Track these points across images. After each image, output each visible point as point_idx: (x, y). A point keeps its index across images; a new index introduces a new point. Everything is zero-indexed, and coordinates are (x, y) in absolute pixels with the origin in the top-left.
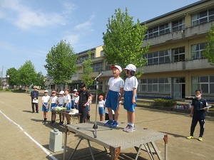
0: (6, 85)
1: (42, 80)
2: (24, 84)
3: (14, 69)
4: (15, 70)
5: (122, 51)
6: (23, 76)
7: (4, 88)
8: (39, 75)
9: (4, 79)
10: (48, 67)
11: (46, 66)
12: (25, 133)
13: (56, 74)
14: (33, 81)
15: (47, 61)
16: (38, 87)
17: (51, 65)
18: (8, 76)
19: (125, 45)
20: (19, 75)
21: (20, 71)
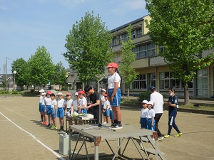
0: (12, 86)
1: (64, 75)
2: (37, 83)
3: (21, 61)
4: (23, 62)
5: (176, 26)
6: (35, 71)
7: (10, 89)
8: (58, 68)
9: (9, 75)
10: (70, 56)
11: (66, 55)
12: (38, 141)
13: (81, 66)
14: (50, 77)
15: (68, 47)
16: (57, 87)
17: (73, 52)
18: (15, 72)
19: (181, 15)
20: (29, 69)
21: (30, 63)
